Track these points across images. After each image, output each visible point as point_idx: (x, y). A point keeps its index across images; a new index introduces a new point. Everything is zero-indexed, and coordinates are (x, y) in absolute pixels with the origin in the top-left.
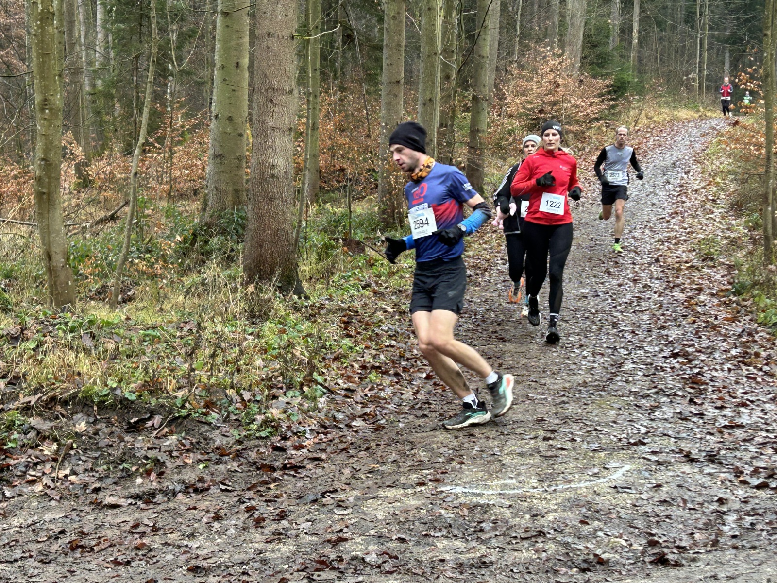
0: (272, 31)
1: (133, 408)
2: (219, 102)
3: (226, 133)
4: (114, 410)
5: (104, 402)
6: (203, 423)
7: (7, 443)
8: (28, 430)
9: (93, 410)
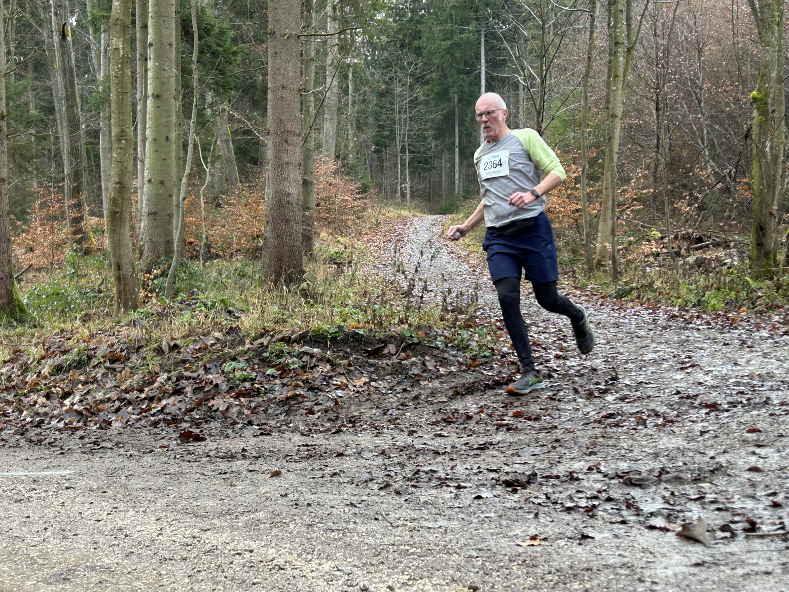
0: (285, 84)
1: (365, 341)
2: (152, 170)
3: (159, 194)
4: (345, 344)
5: (336, 337)
6: (433, 347)
7: (288, 365)
8: (300, 356)
9: (326, 345)
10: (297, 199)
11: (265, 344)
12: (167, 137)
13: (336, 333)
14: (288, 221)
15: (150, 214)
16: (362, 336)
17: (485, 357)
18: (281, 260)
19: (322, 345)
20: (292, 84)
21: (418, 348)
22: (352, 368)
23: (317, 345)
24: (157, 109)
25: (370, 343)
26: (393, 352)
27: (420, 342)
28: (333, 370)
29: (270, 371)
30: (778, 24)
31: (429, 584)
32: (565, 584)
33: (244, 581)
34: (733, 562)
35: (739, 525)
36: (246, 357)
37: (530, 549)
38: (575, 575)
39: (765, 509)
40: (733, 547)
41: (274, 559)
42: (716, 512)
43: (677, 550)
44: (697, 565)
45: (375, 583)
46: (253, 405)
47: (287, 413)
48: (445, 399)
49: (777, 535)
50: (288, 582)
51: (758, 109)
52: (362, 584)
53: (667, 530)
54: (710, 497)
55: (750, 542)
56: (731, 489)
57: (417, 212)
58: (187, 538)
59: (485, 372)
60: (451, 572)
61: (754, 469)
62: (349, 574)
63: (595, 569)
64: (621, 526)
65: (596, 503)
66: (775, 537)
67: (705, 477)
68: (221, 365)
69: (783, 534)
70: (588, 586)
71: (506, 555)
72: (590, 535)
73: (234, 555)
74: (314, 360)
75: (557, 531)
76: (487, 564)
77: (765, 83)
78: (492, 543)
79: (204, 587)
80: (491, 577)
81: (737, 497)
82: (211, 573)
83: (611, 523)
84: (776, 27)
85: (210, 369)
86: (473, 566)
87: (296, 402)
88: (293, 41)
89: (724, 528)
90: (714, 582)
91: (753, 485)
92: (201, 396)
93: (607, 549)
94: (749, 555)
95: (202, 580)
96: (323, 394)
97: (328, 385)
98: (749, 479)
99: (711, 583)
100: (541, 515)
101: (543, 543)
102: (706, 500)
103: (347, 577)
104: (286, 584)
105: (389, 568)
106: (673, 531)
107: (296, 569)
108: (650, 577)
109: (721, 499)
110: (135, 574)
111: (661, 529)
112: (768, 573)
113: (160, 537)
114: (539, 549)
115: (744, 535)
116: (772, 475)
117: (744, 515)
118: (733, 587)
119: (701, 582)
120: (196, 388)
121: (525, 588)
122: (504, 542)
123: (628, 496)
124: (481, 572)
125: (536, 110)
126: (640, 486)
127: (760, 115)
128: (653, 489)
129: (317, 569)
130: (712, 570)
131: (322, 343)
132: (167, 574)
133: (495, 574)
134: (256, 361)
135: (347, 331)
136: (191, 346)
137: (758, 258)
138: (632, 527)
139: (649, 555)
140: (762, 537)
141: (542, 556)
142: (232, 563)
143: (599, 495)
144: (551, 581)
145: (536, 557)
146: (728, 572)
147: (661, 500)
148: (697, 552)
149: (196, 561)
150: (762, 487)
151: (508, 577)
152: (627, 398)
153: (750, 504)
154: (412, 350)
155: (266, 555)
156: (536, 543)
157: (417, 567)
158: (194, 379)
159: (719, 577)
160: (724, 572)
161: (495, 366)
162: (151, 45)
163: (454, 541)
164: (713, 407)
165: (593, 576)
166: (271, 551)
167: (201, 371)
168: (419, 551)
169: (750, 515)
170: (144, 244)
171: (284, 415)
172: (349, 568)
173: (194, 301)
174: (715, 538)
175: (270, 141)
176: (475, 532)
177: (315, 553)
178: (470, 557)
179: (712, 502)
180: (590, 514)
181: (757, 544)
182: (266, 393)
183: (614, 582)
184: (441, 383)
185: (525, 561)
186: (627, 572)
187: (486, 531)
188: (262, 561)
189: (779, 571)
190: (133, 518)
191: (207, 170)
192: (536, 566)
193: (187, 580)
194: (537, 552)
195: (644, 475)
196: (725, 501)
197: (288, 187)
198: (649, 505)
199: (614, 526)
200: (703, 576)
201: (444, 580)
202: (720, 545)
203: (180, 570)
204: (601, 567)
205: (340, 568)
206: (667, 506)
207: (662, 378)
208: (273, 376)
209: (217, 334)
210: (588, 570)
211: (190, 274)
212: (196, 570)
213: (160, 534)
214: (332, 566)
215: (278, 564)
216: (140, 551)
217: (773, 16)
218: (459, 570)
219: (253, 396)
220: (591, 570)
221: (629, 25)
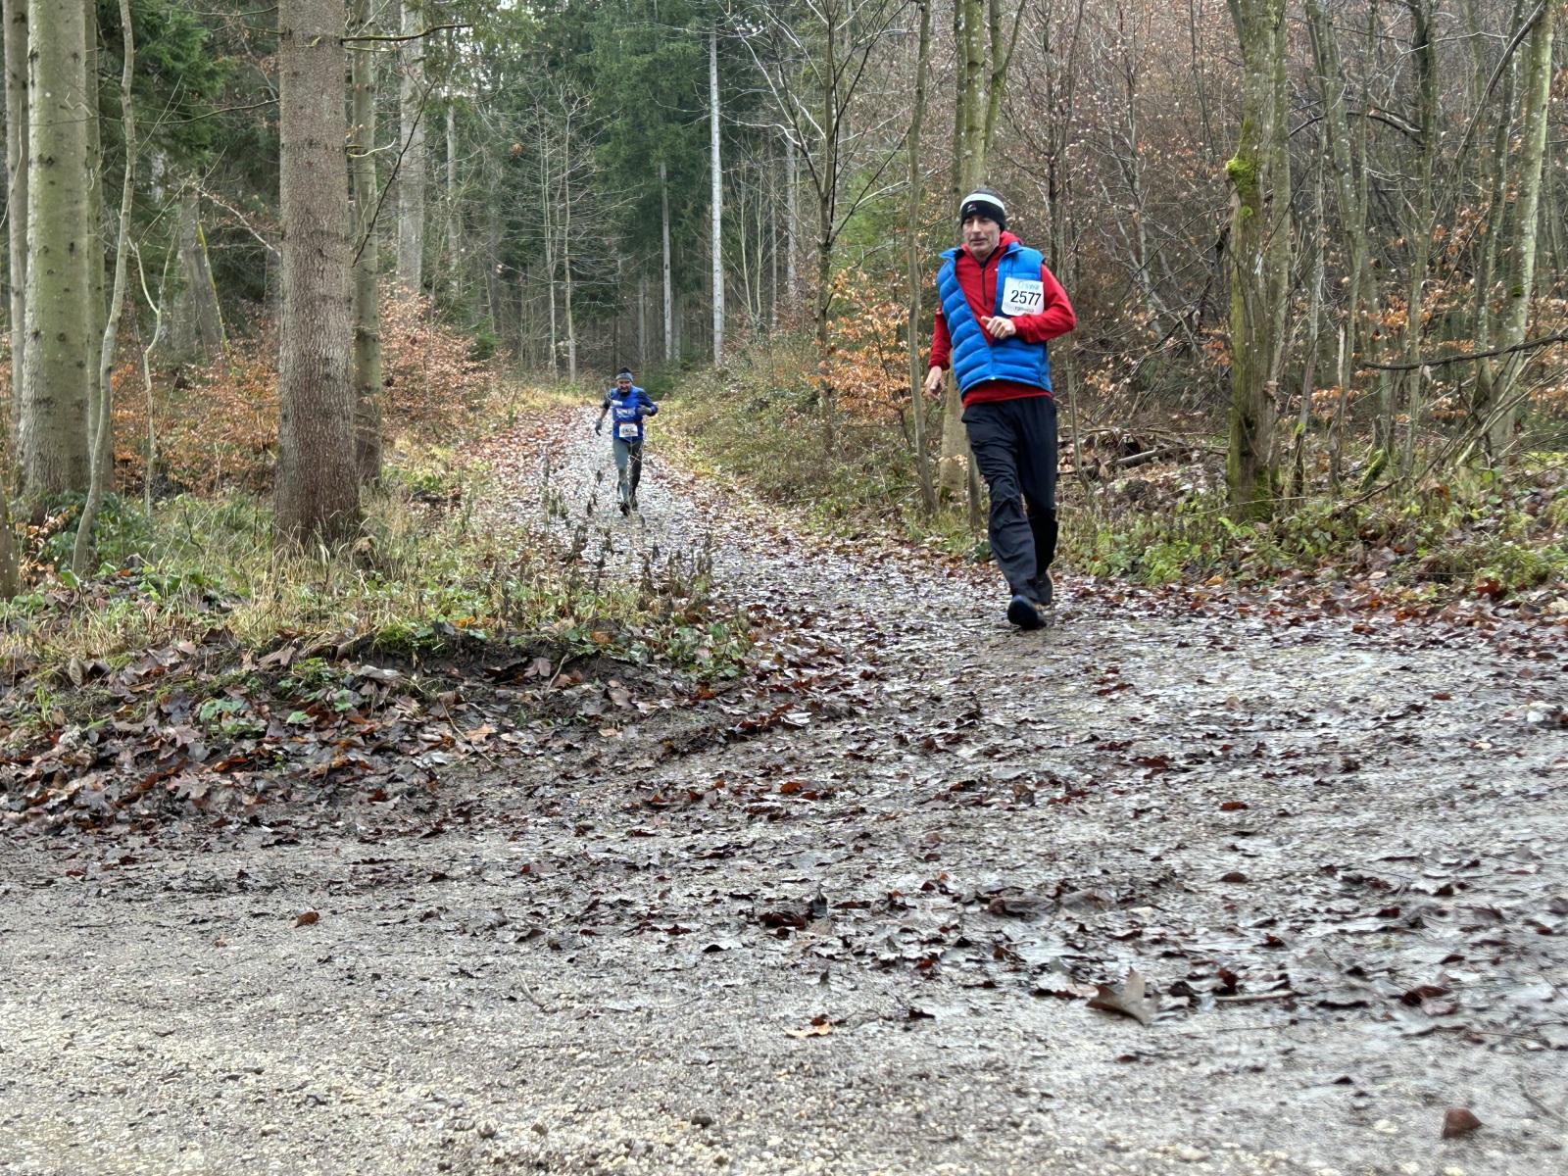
0: (316, 136)
1: (488, 653)
2: (41, 311)
3: (56, 362)
4: (448, 659)
5: (428, 648)
6: (625, 662)
7: (331, 704)
8: (356, 684)
9: (409, 663)
10: (346, 371)
11: (284, 662)
12: (72, 245)
13: (429, 637)
14: (327, 415)
15: (37, 402)
16: (482, 642)
17: (727, 678)
18: (314, 493)
19: (400, 662)
20: (329, 136)
21: (596, 664)
22: (463, 707)
23: (390, 663)
24: (50, 187)
25: (499, 657)
26: (545, 672)
27: (598, 652)
28: (424, 712)
29: (295, 717)
30: (1276, 29)
31: (616, 1117)
32: (878, 1105)
33: (244, 1130)
34: (1194, 1052)
35: (1204, 982)
36: (245, 690)
37: (811, 1043)
38: (897, 1088)
39: (1253, 952)
40: (1194, 1024)
41: (305, 1085)
42: (1163, 960)
43: (1089, 1034)
44: (1127, 1059)
45: (509, 1121)
46: (260, 785)
47: (332, 799)
48: (649, 764)
49: (1275, 999)
50: (334, 1127)
51: (1240, 194)
52: (482, 1125)
53: (1072, 997)
54: (1150, 933)
55: (1225, 1014)
56: (1190, 917)
57: (591, 396)
58: (126, 1050)
59: (726, 709)
60: (659, 1093)
61: (1234, 878)
62: (456, 1107)
63: (935, 1075)
64: (985, 993)
65: (938, 951)
66: (1271, 1004)
67: (1143, 896)
68: (192, 708)
69: (1285, 998)
70: (921, 1107)
71: (765, 1056)
72: (926, 1011)
73: (223, 1081)
74: (385, 692)
75: (863, 1005)
76: (729, 1074)
77: (1252, 143)
78: (739, 1034)
79: (163, 1145)
80: (737, 1098)
81: (1201, 931)
82: (176, 1116)
83: (966, 987)
84: (1272, 36)
85: (169, 714)
86: (702, 1080)
87: (349, 777)
88: (329, 51)
89: (1178, 989)
90: (1157, 1090)
91: (1232, 908)
92: (153, 769)
93: (957, 1036)
94: (1223, 1037)
95: (159, 1131)
96: (404, 759)
97: (414, 741)
98: (1224, 897)
99: (1151, 1092)
100: (834, 978)
101: (837, 1030)
102: (1144, 939)
103: (452, 1113)
104: (329, 1131)
105: (536, 1091)
106: (1082, 998)
107: (351, 1101)
108: (1037, 1086)
109: (1172, 934)
110: (19, 1125)
111: (1060, 995)
112: (1257, 1070)
113: (70, 1051)
114: (828, 1042)
115: (1213, 1002)
116: (1266, 888)
117: (1214, 963)
118: (1192, 1098)
119: (1133, 1091)
120: (141, 755)
121: (801, 1116)
122: (762, 1032)
123: (998, 937)
124: (718, 1091)
125: (820, 194)
126: (1021, 916)
127: (1242, 205)
128: (1045, 921)
129: (392, 1100)
130: (1154, 1068)
131: (402, 658)
132: (86, 1122)
133: (743, 1093)
134: (265, 697)
135: (453, 633)
136: (129, 670)
137: (1244, 479)
138: (1004, 993)
139: (1036, 1045)
140: (1247, 1003)
141: (833, 1055)
142: (218, 1096)
143: (944, 935)
144: (852, 1101)
145: (822, 1057)
146: (1184, 1070)
147: (1060, 942)
148: (1126, 1036)
149: (144, 1095)
150: (1248, 910)
151: (770, 1098)
152: (998, 752)
153: (1225, 944)
154: (583, 669)
155: (290, 1076)
156: (823, 1030)
157: (593, 1087)
158: (136, 735)
159: (1166, 1081)
160: (1176, 1070)
161: (745, 695)
162: (34, 56)
163: (666, 1035)
164: (1159, 764)
165: (931, 1088)
166: (298, 1070)
167: (152, 721)
168: (596, 1055)
169: (1225, 964)
170: (27, 464)
171: (324, 803)
172: (457, 1095)
173: (133, 579)
174: (1160, 1009)
175: (287, 253)
176: (704, 1016)
177: (389, 1070)
178: (697, 1062)
179: (1156, 942)
180: (927, 971)
181: (1237, 1016)
182: (287, 761)
183: (971, 1098)
184: (642, 732)
185: (802, 1065)
186: (996, 1078)
187: (726, 1012)
188: (281, 1090)
189: (1279, 1065)
190: (12, 1016)
191: (158, 312)
192: (823, 1075)
193: (127, 1132)
194: (824, 1047)
195: (1029, 894)
196: (1179, 939)
197: (325, 346)
198: (1037, 952)
199: (972, 993)
200: (1138, 1080)
201: (646, 1109)
202: (1169, 1022)
203: (113, 1115)
204: (945, 1071)
205: (440, 1096)
206: (1071, 952)
207: (1064, 711)
208: (301, 727)
209: (183, 645)
210: (921, 1077)
211: (125, 524)
212: (144, 1113)
213: (70, 1044)
214: (423, 1093)
215: (314, 1093)
216: (29, 1081)
217: (1267, 13)
218: (673, 1088)
219: (261, 768)
220: (927, 1077)
221: (994, 29)
